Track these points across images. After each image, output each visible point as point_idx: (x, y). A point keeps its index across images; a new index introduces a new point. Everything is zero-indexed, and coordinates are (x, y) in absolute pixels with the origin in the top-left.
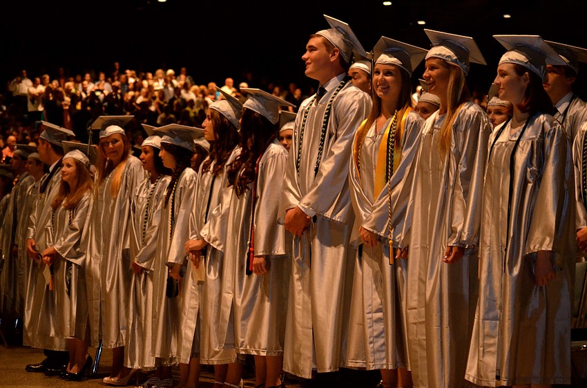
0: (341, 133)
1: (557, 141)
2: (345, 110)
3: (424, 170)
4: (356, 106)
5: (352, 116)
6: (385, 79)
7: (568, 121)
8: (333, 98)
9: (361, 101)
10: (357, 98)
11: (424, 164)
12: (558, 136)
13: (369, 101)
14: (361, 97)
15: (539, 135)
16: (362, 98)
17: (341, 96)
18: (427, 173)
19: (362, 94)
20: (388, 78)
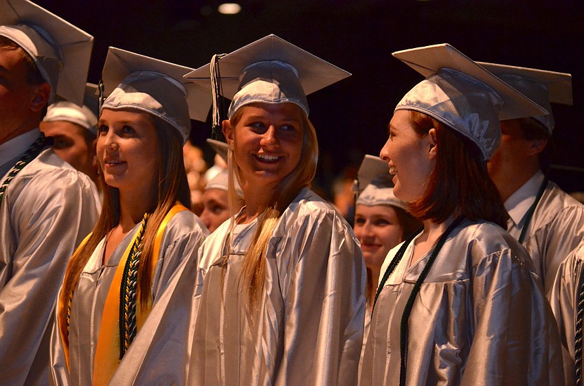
0: (23, 262)
1: (501, 283)
2: (35, 211)
3: (207, 348)
4: (60, 202)
5: (49, 226)
6: (118, 146)
7: (533, 241)
8: (7, 182)
9: (72, 193)
10: (61, 184)
11: (208, 334)
12: (502, 273)
13: (90, 191)
14: (73, 182)
15: (461, 271)
16: (76, 185)
17: (26, 180)
18: (213, 354)
19: (74, 176)
20: (125, 143)
